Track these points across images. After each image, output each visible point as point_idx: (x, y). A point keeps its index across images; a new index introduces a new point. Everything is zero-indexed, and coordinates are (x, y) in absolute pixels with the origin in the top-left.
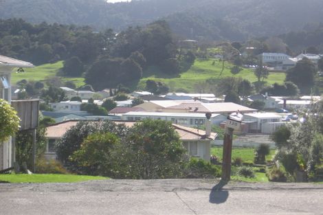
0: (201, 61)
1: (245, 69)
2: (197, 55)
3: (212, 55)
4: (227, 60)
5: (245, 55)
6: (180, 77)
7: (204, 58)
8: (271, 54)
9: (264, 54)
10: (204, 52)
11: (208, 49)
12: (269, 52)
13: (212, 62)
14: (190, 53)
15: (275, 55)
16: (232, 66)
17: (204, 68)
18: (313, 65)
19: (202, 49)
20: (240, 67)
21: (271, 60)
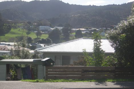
0: (14, 29)
1: (32, 33)
2: (12, 26)
3: (19, 27)
4: (25, 29)
5: (33, 27)
6: (5, 35)
7: (15, 28)
8: (43, 27)
9: (40, 27)
10: (15, 25)
11: (17, 24)
12: (43, 26)
13: (18, 30)
14: (9, 26)
15: (45, 27)
16: (27, 31)
17: (15, 32)
18: (60, 31)
19: (14, 24)
20: (30, 32)
21: (43, 29)
